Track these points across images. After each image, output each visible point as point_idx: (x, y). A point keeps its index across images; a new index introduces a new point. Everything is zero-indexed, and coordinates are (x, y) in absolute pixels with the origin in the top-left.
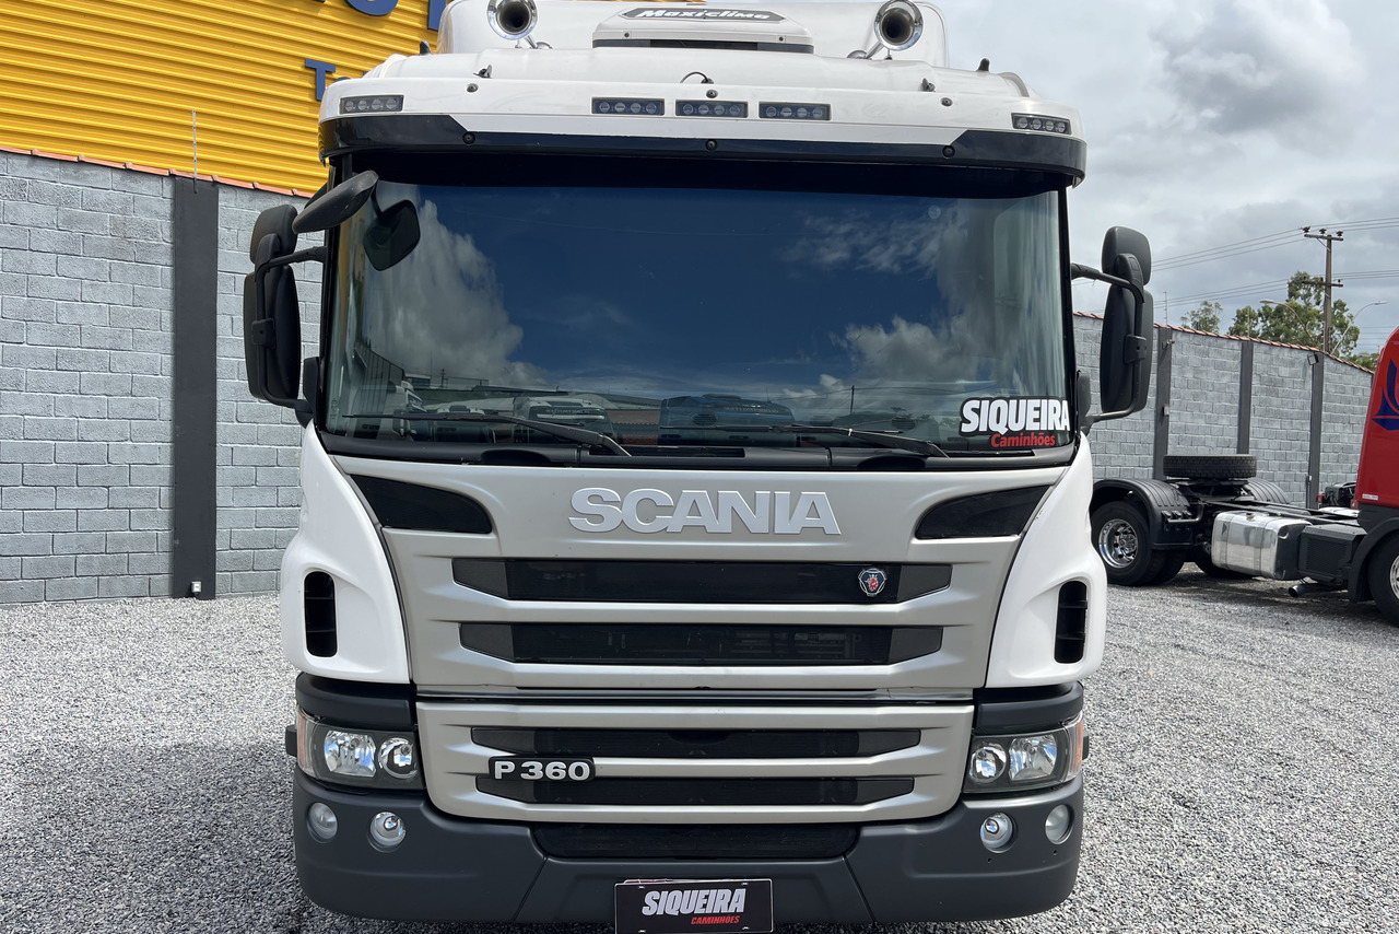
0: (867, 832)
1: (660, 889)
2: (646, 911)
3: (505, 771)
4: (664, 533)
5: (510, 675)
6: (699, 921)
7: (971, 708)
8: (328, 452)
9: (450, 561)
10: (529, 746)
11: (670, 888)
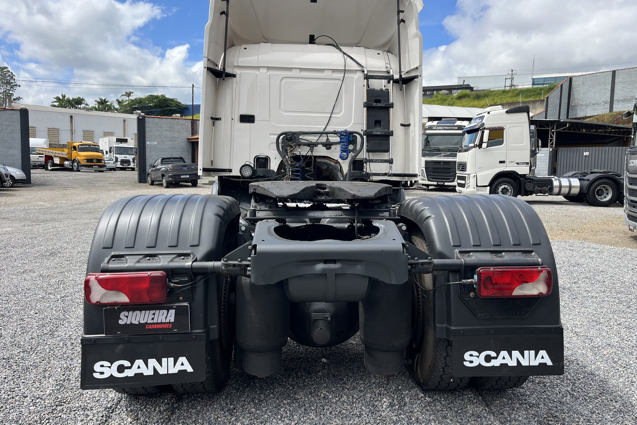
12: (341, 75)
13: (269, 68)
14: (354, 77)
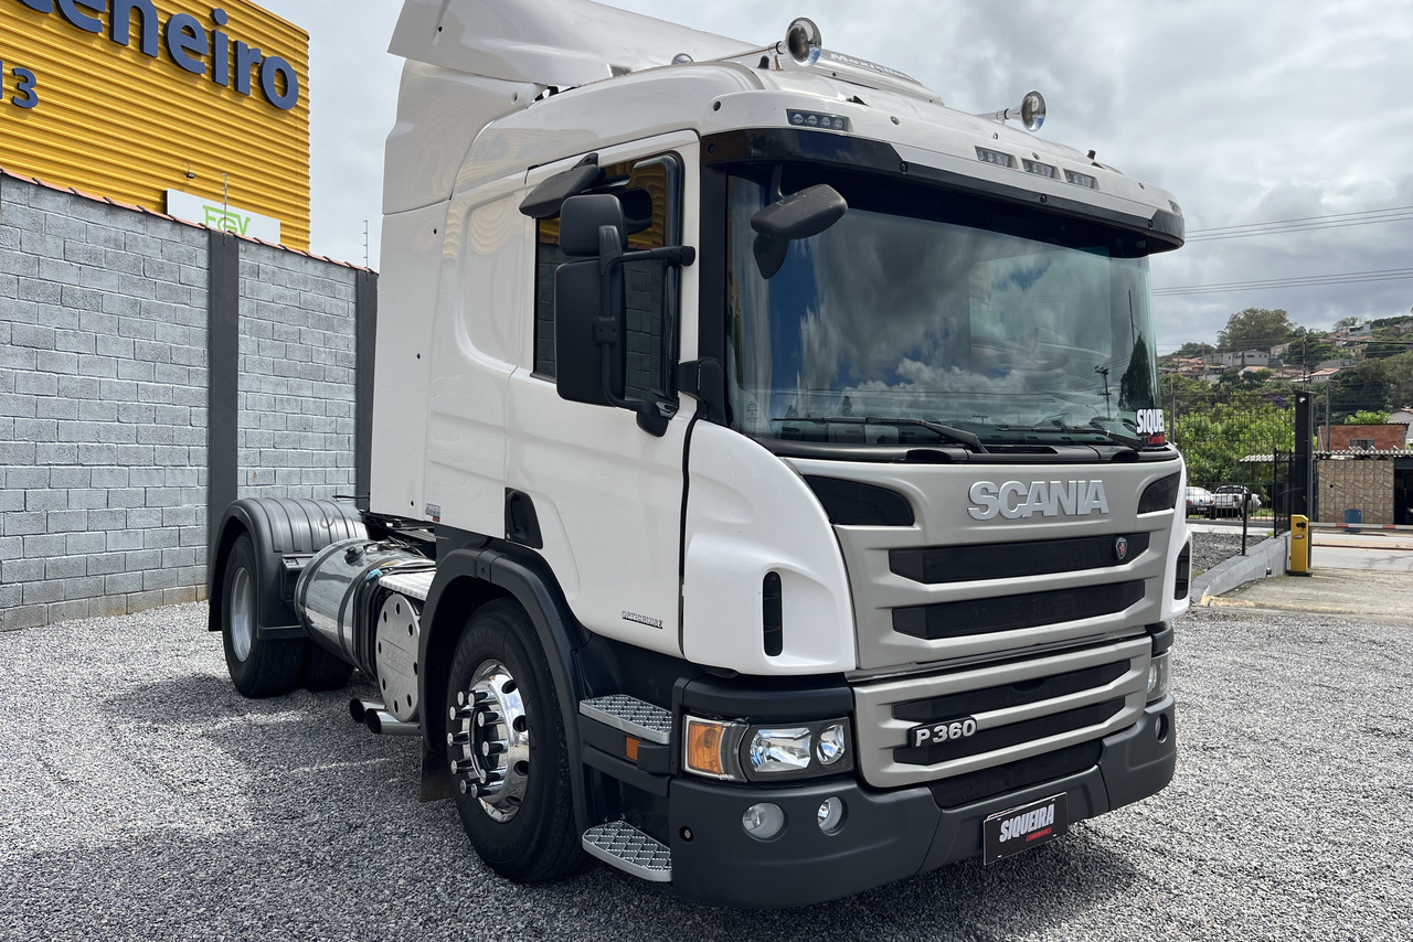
0: (1108, 742)
1: (1007, 818)
2: (1002, 839)
3: (924, 738)
4: (1022, 520)
5: (930, 650)
6: (1031, 837)
7: (1148, 640)
8: (777, 455)
9: (886, 553)
10: (928, 714)
11: (1014, 815)
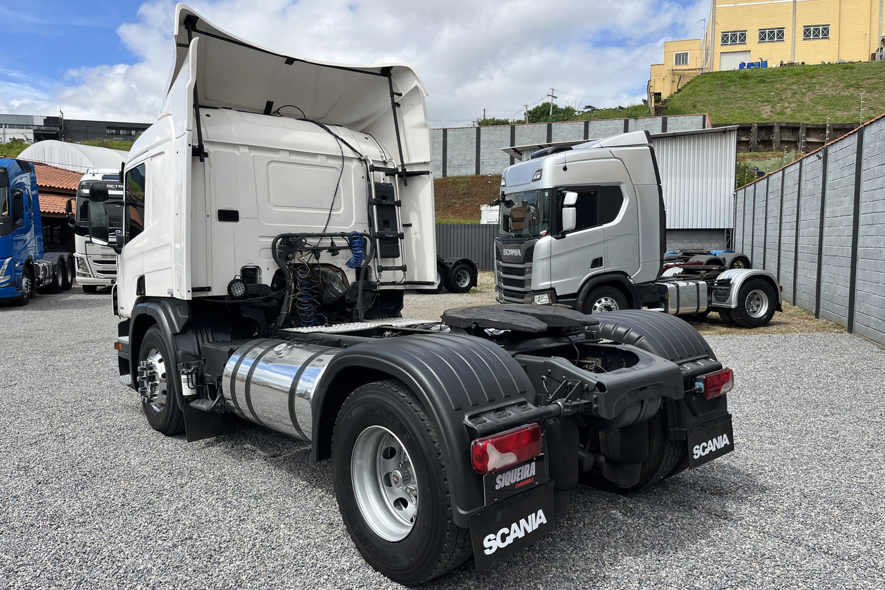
12: (338, 163)
13: (251, 147)
14: (350, 166)
